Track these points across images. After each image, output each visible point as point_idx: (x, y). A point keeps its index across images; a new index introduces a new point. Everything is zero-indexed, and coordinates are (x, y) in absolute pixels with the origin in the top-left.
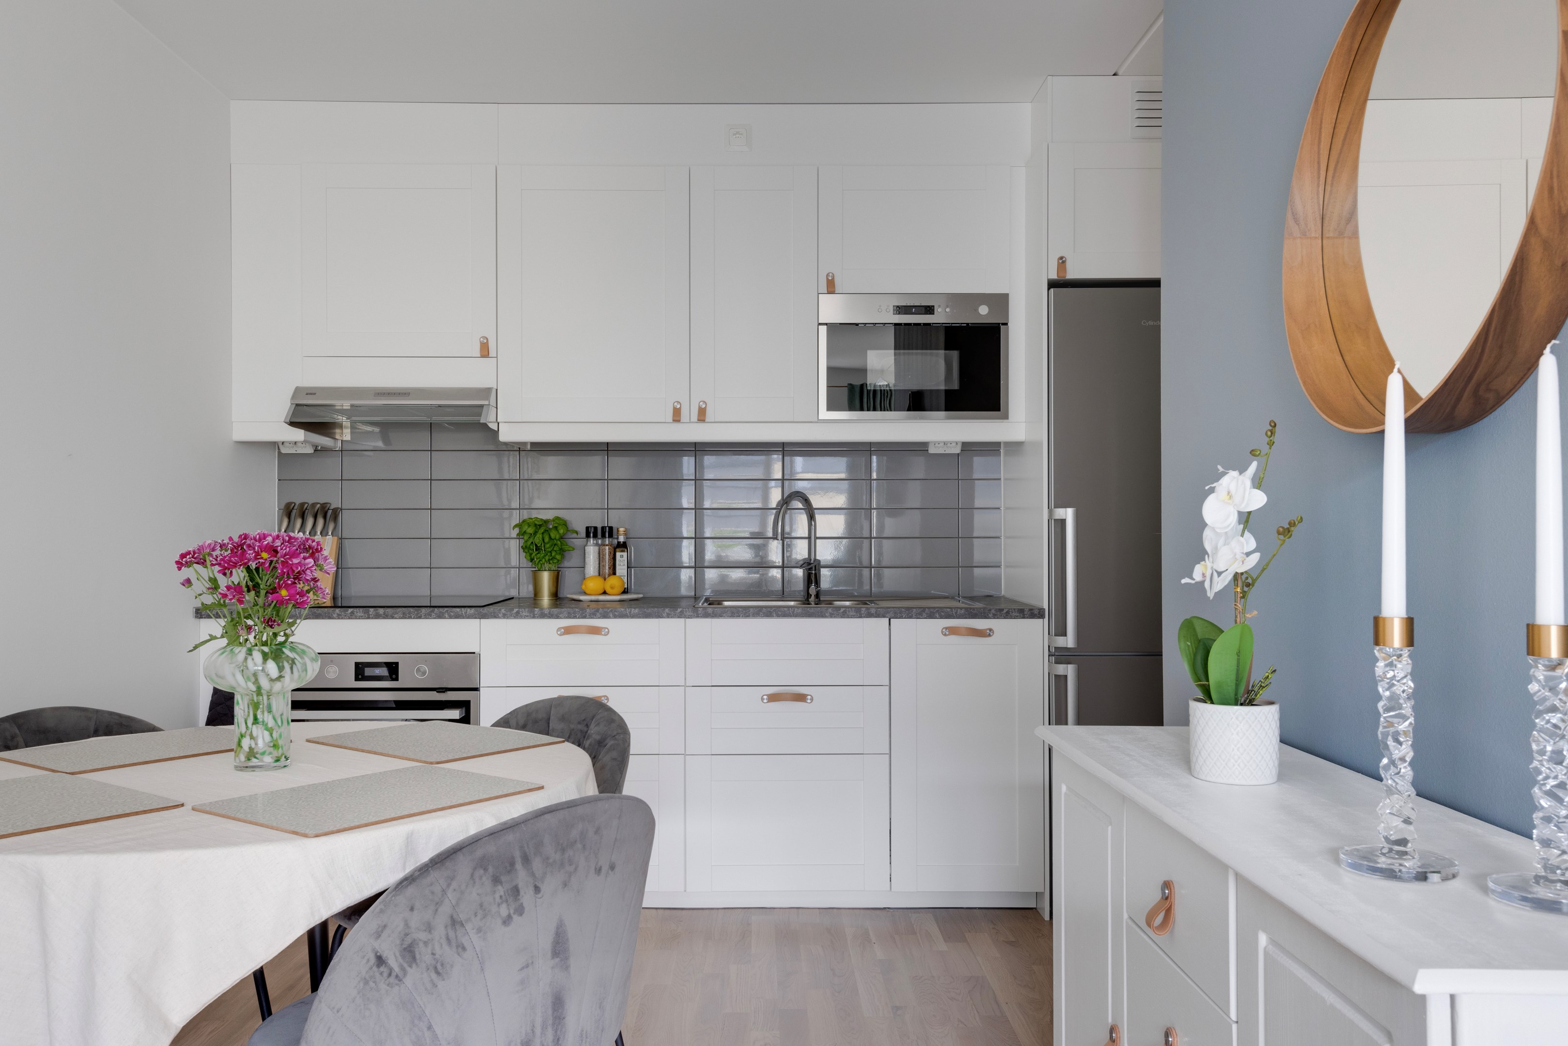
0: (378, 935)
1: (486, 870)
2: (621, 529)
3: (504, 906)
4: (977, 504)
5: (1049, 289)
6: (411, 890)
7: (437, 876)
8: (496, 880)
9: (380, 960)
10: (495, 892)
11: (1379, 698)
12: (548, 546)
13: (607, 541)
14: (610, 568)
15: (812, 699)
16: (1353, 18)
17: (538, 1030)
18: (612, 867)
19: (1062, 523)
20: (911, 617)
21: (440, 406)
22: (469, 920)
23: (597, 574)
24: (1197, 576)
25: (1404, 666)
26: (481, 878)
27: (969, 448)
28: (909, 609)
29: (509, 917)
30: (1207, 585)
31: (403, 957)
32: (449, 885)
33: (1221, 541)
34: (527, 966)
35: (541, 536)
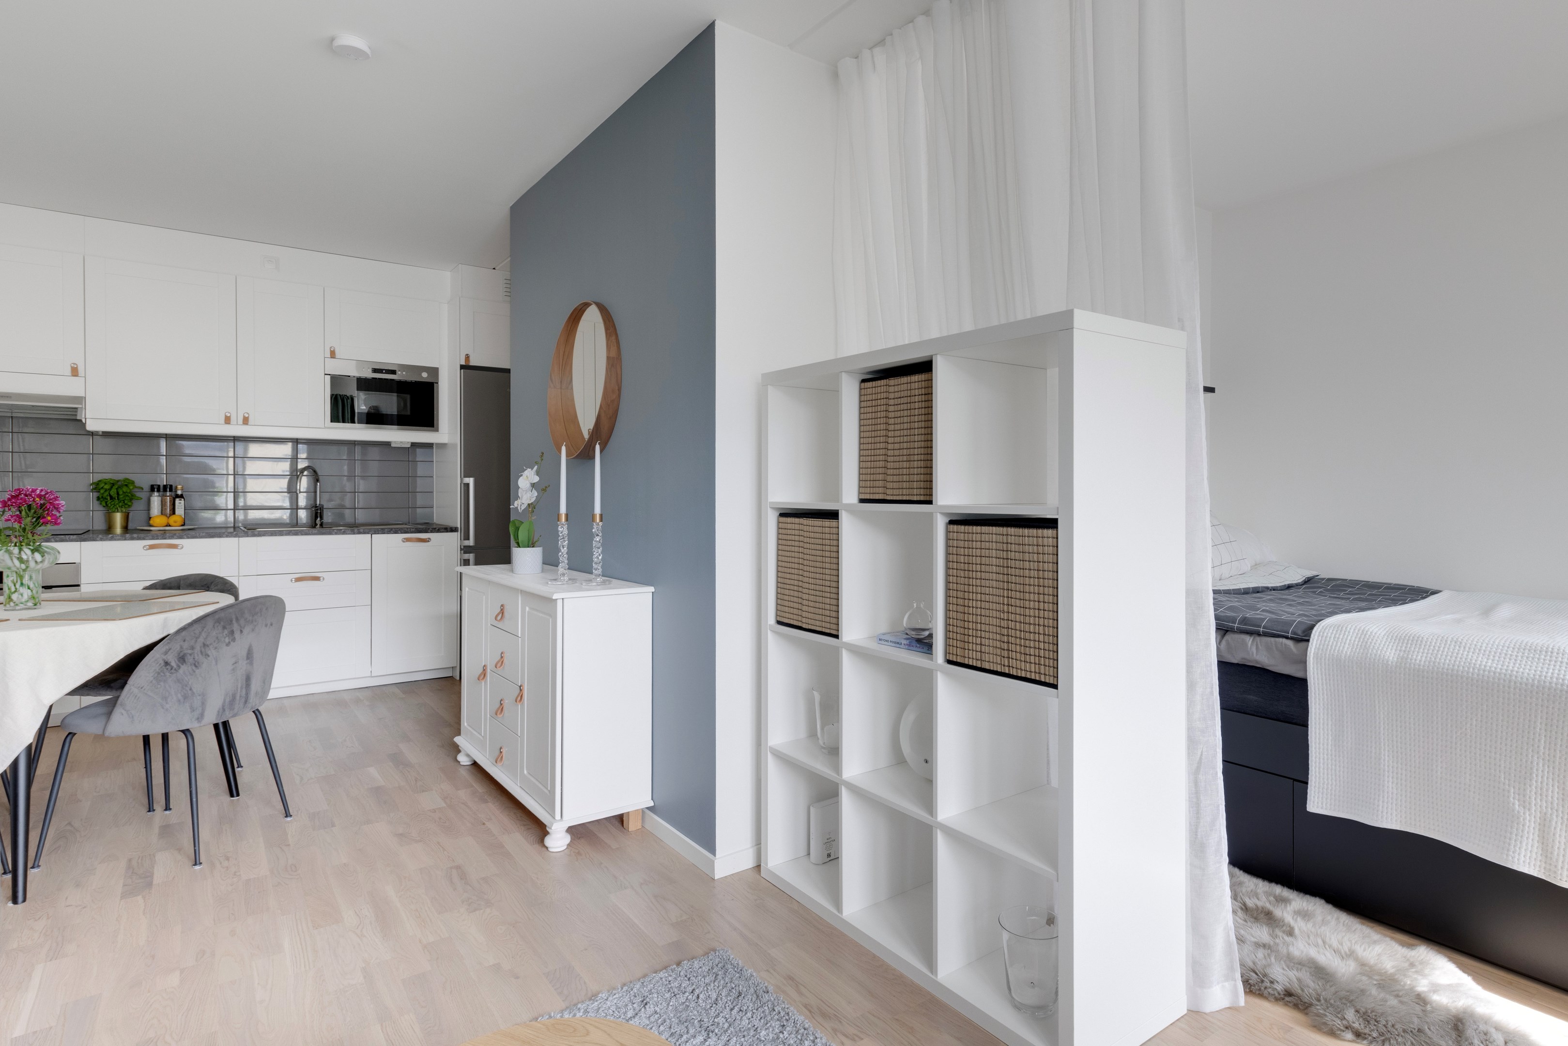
0: (166, 653)
1: (220, 623)
2: (179, 487)
3: (227, 638)
4: (419, 473)
5: (461, 369)
6: (184, 633)
7: (197, 628)
8: (224, 628)
9: (167, 663)
10: (223, 632)
11: (559, 536)
12: (122, 496)
13: (168, 494)
14: (170, 510)
15: (323, 579)
16: (567, 321)
17: (239, 690)
18: (271, 625)
19: (468, 485)
20: (384, 533)
21: (33, 406)
22: (211, 644)
23: (160, 514)
24: (516, 505)
25: (566, 527)
26: (217, 627)
27: (414, 445)
28: (382, 529)
29: (229, 642)
30: (519, 508)
31: (179, 661)
32: (203, 630)
33: (525, 492)
34: (236, 663)
35: (115, 490)
